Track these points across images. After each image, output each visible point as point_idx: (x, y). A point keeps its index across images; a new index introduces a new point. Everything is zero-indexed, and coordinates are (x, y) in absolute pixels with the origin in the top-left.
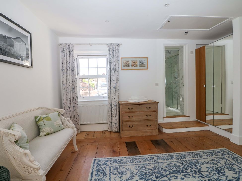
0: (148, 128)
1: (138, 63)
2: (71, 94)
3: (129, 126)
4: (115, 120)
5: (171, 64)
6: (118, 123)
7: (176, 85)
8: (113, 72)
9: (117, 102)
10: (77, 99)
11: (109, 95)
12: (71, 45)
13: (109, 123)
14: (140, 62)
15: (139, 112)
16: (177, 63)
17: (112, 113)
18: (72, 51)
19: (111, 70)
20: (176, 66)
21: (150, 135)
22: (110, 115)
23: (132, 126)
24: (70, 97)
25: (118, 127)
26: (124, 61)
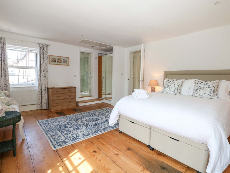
0: (69, 104)
1: (62, 61)
2: (3, 81)
3: (57, 103)
4: (45, 101)
5: (84, 62)
6: (47, 103)
7: (87, 77)
8: (43, 65)
9: (47, 88)
10: (9, 85)
11: (39, 83)
12: (3, 39)
13: (39, 103)
14: (64, 60)
15: (64, 93)
16: (88, 61)
17: (42, 95)
18: (4, 43)
19: (41, 64)
20: (87, 63)
21: (71, 107)
22: (41, 97)
23: (59, 103)
24: (2, 84)
25: (47, 106)
26: (51, 58)
